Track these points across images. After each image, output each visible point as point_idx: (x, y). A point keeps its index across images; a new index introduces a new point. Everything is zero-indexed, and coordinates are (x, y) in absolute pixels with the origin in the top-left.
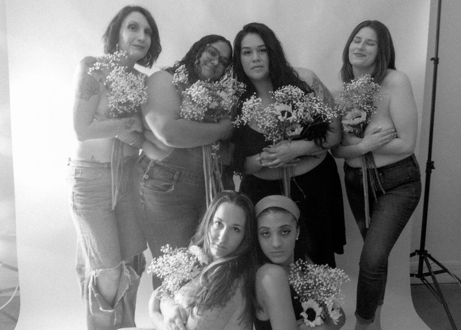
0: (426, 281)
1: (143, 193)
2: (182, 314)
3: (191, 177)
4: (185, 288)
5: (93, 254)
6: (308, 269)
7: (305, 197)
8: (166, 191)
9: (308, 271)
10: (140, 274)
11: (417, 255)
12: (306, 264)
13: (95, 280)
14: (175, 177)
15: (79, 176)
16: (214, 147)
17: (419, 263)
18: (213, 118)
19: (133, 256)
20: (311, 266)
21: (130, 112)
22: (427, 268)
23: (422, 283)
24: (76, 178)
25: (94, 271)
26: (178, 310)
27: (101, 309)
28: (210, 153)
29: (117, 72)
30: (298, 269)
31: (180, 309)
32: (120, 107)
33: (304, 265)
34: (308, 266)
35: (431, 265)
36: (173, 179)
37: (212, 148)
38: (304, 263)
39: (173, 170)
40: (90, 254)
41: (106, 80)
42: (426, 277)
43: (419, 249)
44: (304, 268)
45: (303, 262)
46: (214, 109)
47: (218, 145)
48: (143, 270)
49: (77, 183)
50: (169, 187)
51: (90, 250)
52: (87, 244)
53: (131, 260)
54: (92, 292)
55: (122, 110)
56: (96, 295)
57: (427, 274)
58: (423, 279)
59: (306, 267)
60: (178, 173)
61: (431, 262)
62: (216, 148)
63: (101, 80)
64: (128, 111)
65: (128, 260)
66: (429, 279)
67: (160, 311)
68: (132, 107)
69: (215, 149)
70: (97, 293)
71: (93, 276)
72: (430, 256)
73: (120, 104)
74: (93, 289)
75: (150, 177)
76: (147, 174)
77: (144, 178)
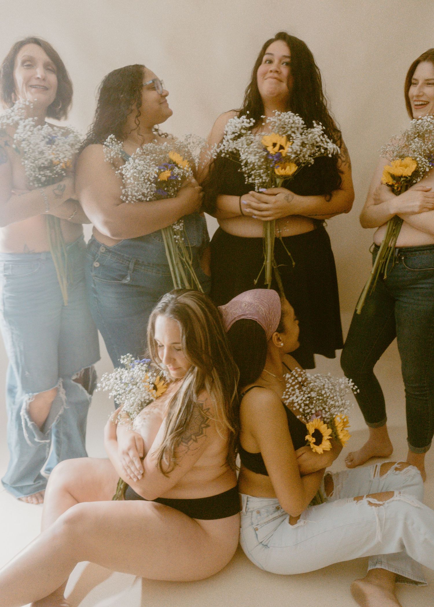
1: (95, 285)
2: (138, 444)
4: (146, 410)
7: (294, 263)
10: (91, 393)
14: (131, 266)
15: (9, 272)
16: (176, 227)
18: (168, 191)
19: (83, 369)
21: (57, 176)
24: (5, 276)
25: (27, 395)
26: (134, 440)
27: (36, 440)
28: (172, 236)
29: (25, 126)
31: (136, 438)
32: (42, 173)
36: (128, 268)
37: (173, 229)
39: (128, 258)
41: (14, 140)
46: (167, 180)
47: (181, 224)
48: (94, 386)
49: (7, 281)
50: (124, 277)
51: (22, 368)
53: (80, 375)
54: (25, 420)
55: (45, 176)
56: (30, 424)
60: (134, 261)
62: (178, 228)
63: (6, 144)
64: (53, 176)
65: (77, 374)
67: (116, 438)
68: (58, 169)
69: (179, 230)
71: (26, 401)
73: (41, 168)
74: (26, 417)
75: (101, 265)
76: (97, 261)
77: (94, 267)
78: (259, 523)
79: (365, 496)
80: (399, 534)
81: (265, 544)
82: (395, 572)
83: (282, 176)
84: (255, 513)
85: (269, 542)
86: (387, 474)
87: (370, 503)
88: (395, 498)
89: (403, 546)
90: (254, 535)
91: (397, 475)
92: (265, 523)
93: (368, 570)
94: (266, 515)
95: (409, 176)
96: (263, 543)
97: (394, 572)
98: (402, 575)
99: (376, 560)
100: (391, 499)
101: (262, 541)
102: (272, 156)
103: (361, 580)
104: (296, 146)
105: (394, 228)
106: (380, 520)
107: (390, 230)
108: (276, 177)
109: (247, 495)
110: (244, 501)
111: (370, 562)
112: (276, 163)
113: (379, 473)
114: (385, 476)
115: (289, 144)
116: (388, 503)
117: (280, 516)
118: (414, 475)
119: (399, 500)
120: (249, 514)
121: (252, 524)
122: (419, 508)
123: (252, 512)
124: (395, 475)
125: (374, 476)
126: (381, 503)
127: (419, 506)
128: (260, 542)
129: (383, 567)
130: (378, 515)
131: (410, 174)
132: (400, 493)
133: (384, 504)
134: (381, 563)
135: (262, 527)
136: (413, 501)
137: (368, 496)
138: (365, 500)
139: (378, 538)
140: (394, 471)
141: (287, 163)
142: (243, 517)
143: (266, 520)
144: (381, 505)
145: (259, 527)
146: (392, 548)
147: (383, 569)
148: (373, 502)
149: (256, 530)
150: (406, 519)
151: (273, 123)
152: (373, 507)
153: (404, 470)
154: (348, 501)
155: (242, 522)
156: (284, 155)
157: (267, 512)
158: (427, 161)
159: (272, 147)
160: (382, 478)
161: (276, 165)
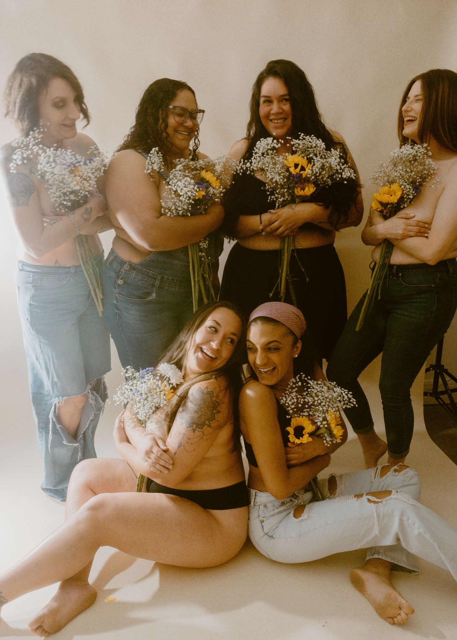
0: (442, 400)
1: (118, 302)
3: (175, 281)
5: (56, 379)
6: (309, 385)
7: (308, 280)
8: (145, 299)
9: (309, 388)
10: (104, 401)
11: (431, 371)
12: (308, 379)
13: (57, 410)
14: (157, 283)
16: (202, 244)
17: (434, 381)
20: (313, 382)
22: (443, 386)
23: (438, 403)
24: (34, 286)
25: (57, 398)
27: (65, 442)
28: (198, 252)
30: (297, 385)
33: (306, 381)
34: (310, 382)
35: (448, 382)
36: (153, 285)
37: (199, 246)
38: (306, 379)
39: (154, 274)
40: (53, 378)
42: (441, 396)
43: (434, 364)
44: (305, 384)
45: (305, 377)
47: (207, 242)
48: (106, 396)
49: (35, 292)
50: (149, 294)
51: (52, 373)
52: (49, 367)
53: (93, 384)
54: (54, 423)
56: (58, 426)
57: (443, 393)
58: (437, 398)
59: (308, 383)
60: (159, 277)
61: (447, 378)
62: (204, 246)
65: (91, 384)
66: (445, 398)
67: (128, 441)
70: (59, 425)
71: (55, 404)
72: (446, 371)
74: (54, 420)
75: (125, 283)
76: (121, 279)
77: (118, 284)
78: (265, 515)
79: (365, 494)
80: (395, 528)
81: (270, 535)
82: (392, 562)
83: (301, 196)
84: (262, 507)
85: (274, 533)
86: (387, 475)
87: (369, 501)
88: (392, 496)
89: (398, 540)
90: (261, 527)
91: (396, 476)
92: (270, 516)
93: (367, 560)
94: (272, 508)
95: (395, 203)
96: (268, 534)
97: (390, 561)
98: (398, 564)
99: (374, 551)
100: (389, 497)
101: (267, 532)
102: (294, 176)
103: (360, 568)
104: (316, 169)
105: (387, 251)
106: (378, 516)
107: (383, 252)
108: (295, 197)
109: (255, 490)
110: (252, 496)
111: (369, 553)
112: (296, 183)
113: (379, 475)
114: (384, 477)
115: (310, 166)
116: (386, 501)
117: (285, 510)
118: (412, 476)
119: (396, 499)
120: (257, 507)
121: (259, 516)
122: (414, 505)
123: (259, 506)
124: (395, 476)
125: (375, 477)
126: (379, 500)
127: (414, 504)
128: (266, 532)
129: (380, 557)
130: (376, 511)
131: (396, 201)
132: (397, 492)
133: (382, 501)
134: (379, 553)
135: (268, 519)
136: (409, 500)
137: (367, 494)
138: (365, 498)
139: (376, 531)
140: (394, 473)
141: (306, 184)
142: (251, 510)
143: (272, 513)
144: (379, 502)
145: (265, 519)
146: (389, 541)
147: (380, 558)
148: (373, 500)
149: (262, 522)
150: (402, 515)
151: (297, 145)
152: (372, 504)
153: (403, 472)
154: (350, 498)
155: (251, 514)
156: (304, 176)
157: (274, 506)
158: (411, 187)
159: (294, 168)
160: (383, 479)
161: (297, 186)
